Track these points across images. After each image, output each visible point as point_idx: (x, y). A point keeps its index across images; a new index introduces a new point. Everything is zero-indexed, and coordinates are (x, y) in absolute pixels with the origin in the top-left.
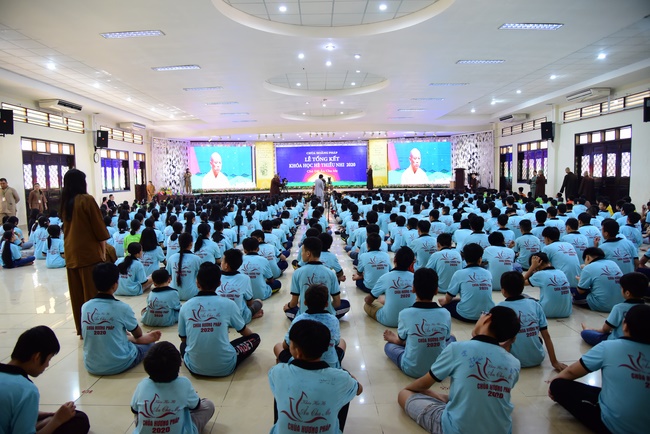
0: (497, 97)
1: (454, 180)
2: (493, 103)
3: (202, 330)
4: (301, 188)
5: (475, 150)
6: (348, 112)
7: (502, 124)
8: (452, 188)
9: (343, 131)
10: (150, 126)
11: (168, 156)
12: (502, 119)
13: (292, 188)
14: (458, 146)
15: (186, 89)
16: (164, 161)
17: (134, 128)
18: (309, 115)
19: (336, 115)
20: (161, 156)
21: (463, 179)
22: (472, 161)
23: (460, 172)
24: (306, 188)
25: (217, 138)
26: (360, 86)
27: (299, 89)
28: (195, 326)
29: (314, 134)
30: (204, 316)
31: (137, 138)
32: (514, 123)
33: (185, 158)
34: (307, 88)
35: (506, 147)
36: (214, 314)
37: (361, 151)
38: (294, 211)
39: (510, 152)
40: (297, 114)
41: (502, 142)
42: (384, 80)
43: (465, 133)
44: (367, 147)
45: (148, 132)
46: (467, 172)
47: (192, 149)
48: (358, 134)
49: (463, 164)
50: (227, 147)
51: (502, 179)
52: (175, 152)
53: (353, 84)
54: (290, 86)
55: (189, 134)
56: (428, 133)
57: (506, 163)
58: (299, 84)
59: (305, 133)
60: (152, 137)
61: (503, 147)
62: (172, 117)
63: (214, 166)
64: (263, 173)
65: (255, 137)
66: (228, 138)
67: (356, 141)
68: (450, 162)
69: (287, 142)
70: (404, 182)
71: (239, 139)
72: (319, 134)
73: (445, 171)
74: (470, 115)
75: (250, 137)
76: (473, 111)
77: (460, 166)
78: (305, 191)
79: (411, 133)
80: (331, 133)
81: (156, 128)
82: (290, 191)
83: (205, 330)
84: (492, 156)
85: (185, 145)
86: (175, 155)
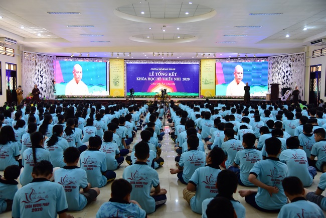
0: (308, 25)
1: (270, 93)
2: (305, 29)
3: (33, 210)
4: (146, 97)
5: (289, 69)
6: (184, 37)
7: (313, 47)
8: (268, 99)
9: (180, 52)
10: (21, 42)
11: (37, 67)
12: (312, 43)
13: (138, 97)
14: (274, 66)
15: (50, 13)
16: (33, 71)
17: (7, 43)
18: (153, 39)
19: (174, 39)
20: (30, 67)
21: (277, 92)
22: (286, 78)
23: (275, 87)
24: (150, 97)
25: (78, 54)
26: (193, 15)
27: (143, 16)
28: (27, 207)
29: (156, 53)
30: (34, 198)
31: (10, 51)
32: (324, 46)
33: (52, 69)
34: (149, 16)
35: (316, 66)
36: (43, 196)
37: (195, 68)
38: (136, 115)
39: (319, 70)
40: (143, 37)
41: (312, 62)
42: (211, 10)
43: (280, 54)
44: (200, 65)
45: (19, 47)
46: (281, 87)
47: (58, 63)
48: (192, 55)
49: (278, 80)
50: (87, 62)
51: (312, 93)
52: (42, 65)
53: (187, 13)
54: (136, 14)
55: (54, 50)
56: (249, 55)
57: (315, 80)
58: (143, 13)
59: (150, 52)
60: (23, 51)
61: (313, 66)
62: (39, 35)
63: (76, 75)
64: (115, 84)
65: (109, 54)
66: (87, 55)
67: (191, 60)
68: (267, 78)
69: (135, 60)
70: (228, 94)
71: (96, 56)
72: (161, 54)
73: (263, 85)
74: (285, 39)
75: (105, 54)
76: (288, 36)
77: (275, 82)
78: (149, 99)
79: (235, 54)
80: (170, 54)
81: (26, 43)
82: (136, 99)
83: (36, 210)
84: (303, 73)
85: (51, 59)
86: (42, 67)
